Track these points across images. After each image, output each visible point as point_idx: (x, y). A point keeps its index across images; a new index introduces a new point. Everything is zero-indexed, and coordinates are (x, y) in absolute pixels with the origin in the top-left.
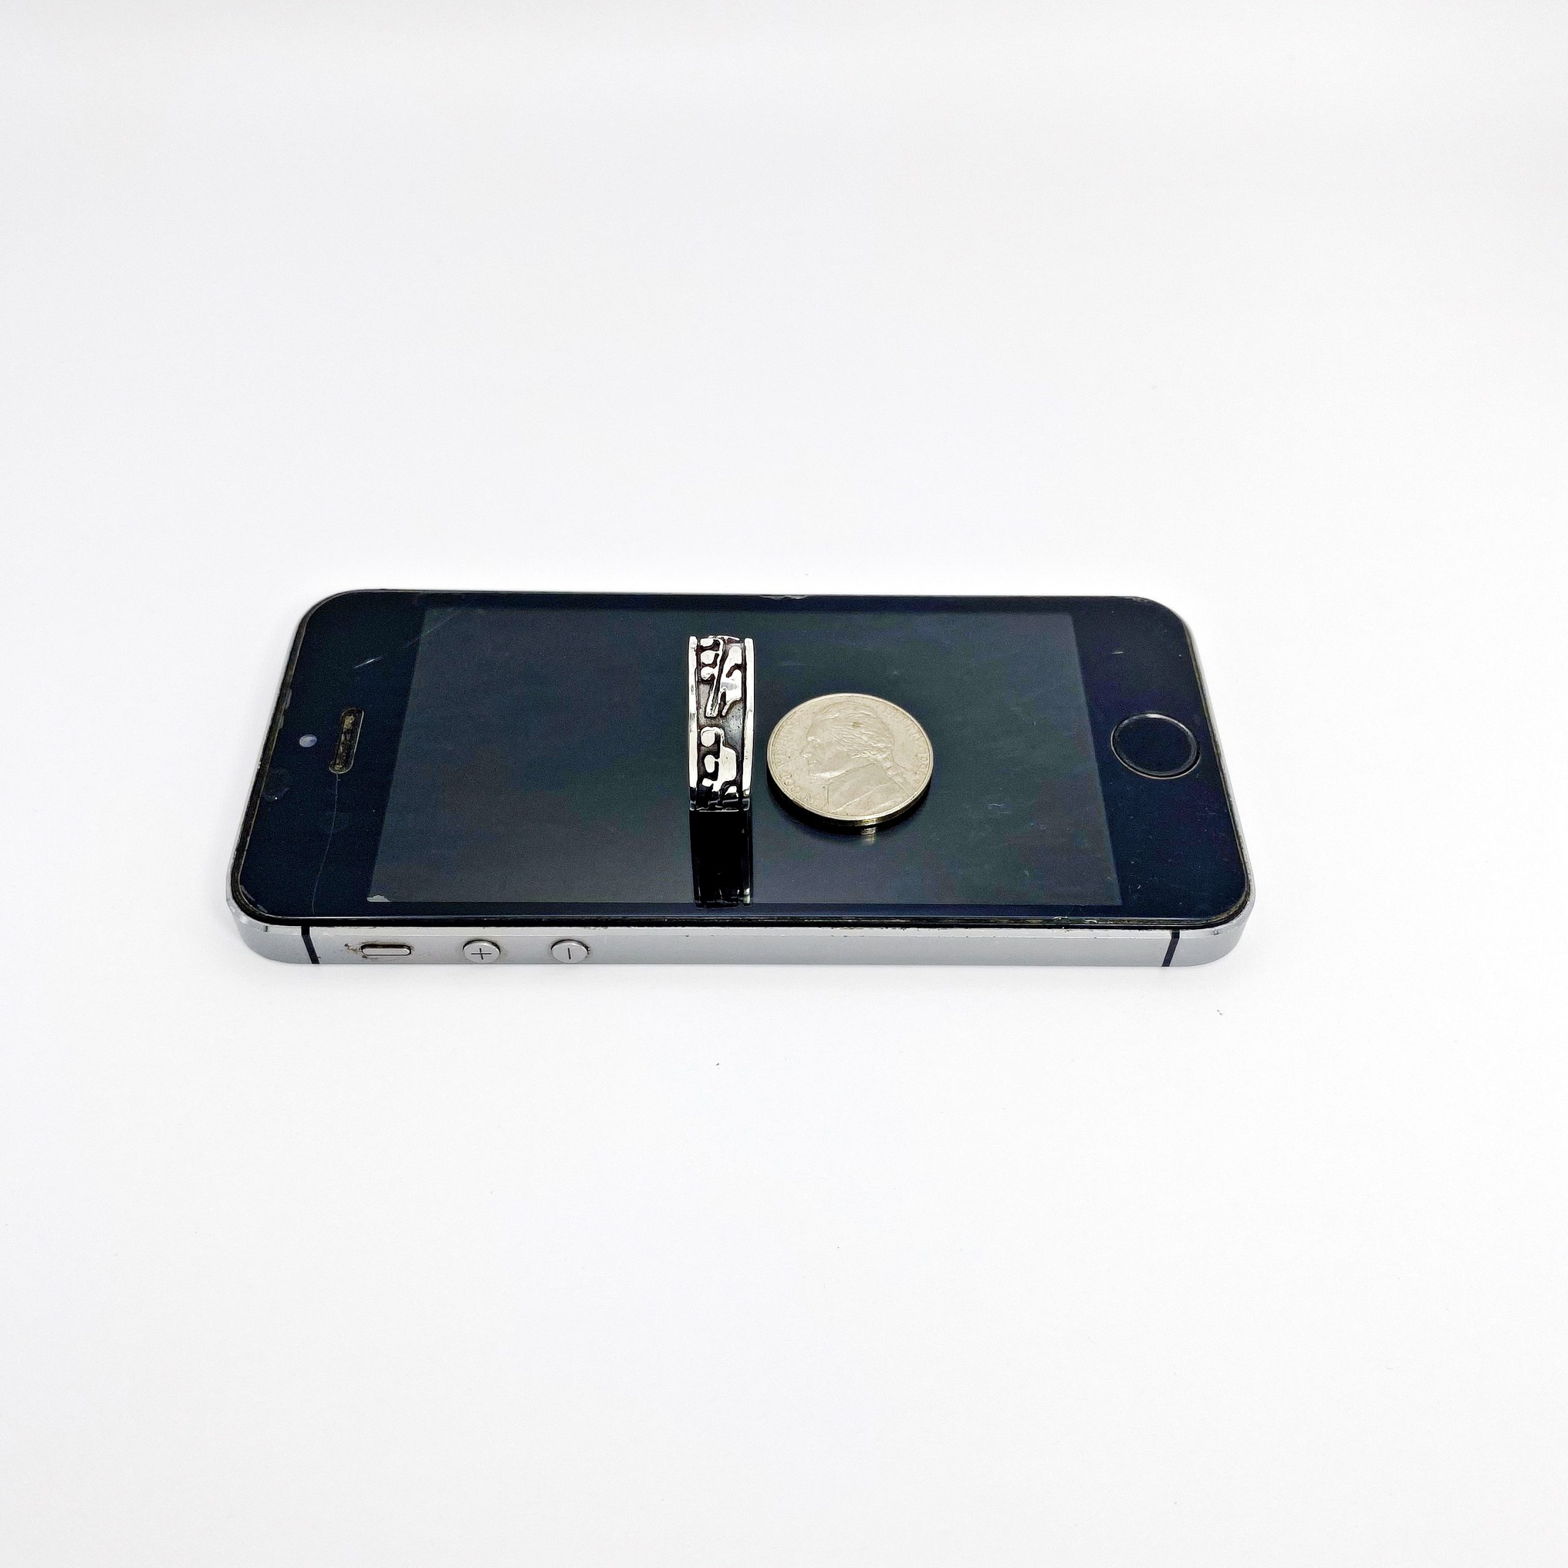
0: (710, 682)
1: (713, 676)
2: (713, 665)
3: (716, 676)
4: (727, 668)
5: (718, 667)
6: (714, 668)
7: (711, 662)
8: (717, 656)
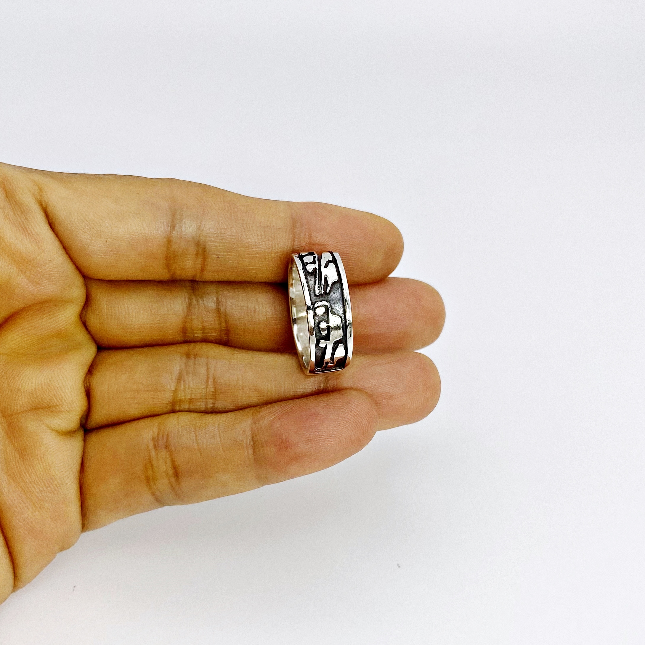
0: (314, 273)
1: (315, 269)
2: (314, 262)
3: (317, 268)
4: (323, 263)
5: (317, 263)
6: (315, 264)
7: (312, 261)
8: (314, 258)
